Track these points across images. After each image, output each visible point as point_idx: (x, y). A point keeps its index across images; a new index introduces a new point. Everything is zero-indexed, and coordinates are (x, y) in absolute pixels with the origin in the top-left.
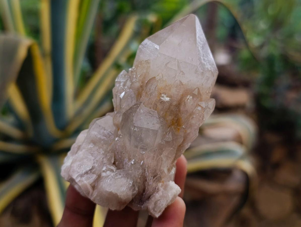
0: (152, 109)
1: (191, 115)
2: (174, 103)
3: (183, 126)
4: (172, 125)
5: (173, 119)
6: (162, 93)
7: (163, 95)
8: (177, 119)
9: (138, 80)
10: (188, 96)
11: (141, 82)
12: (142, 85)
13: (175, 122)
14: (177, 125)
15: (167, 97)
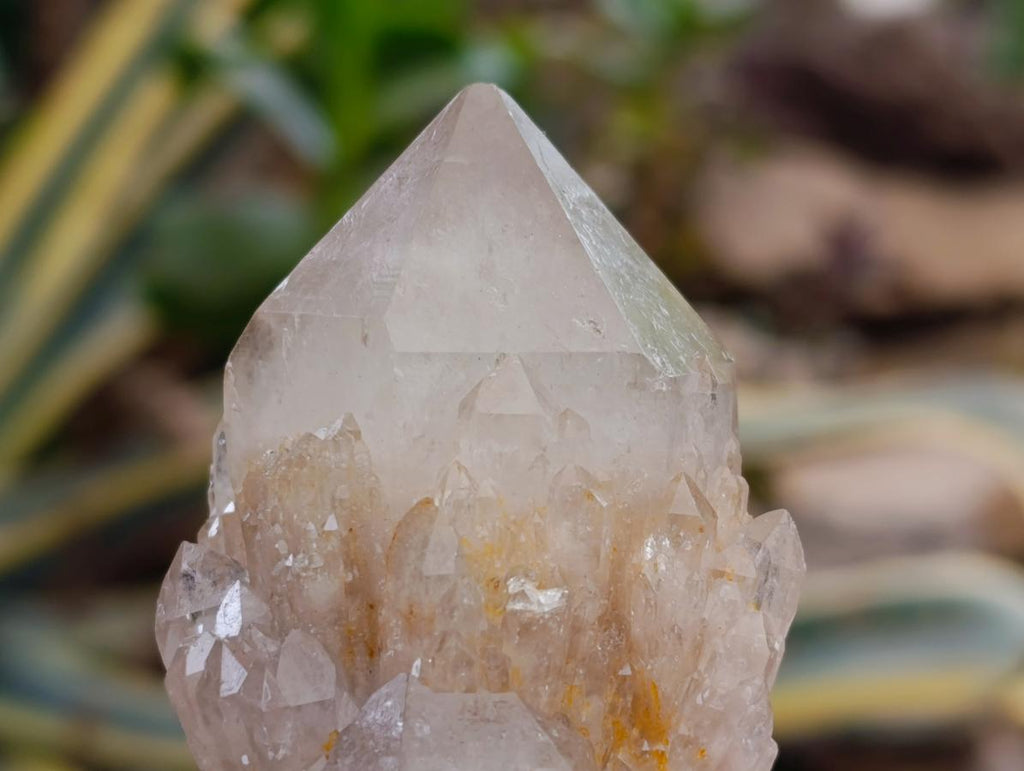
0: (483, 694)
1: (698, 649)
2: (591, 612)
3: (683, 730)
4: (615, 748)
5: (613, 709)
6: (502, 575)
7: (513, 586)
8: (630, 698)
9: (319, 562)
10: (642, 544)
11: (342, 567)
12: (350, 578)
13: (623, 720)
14: (644, 734)
15: (541, 587)
